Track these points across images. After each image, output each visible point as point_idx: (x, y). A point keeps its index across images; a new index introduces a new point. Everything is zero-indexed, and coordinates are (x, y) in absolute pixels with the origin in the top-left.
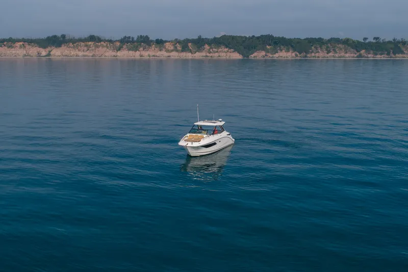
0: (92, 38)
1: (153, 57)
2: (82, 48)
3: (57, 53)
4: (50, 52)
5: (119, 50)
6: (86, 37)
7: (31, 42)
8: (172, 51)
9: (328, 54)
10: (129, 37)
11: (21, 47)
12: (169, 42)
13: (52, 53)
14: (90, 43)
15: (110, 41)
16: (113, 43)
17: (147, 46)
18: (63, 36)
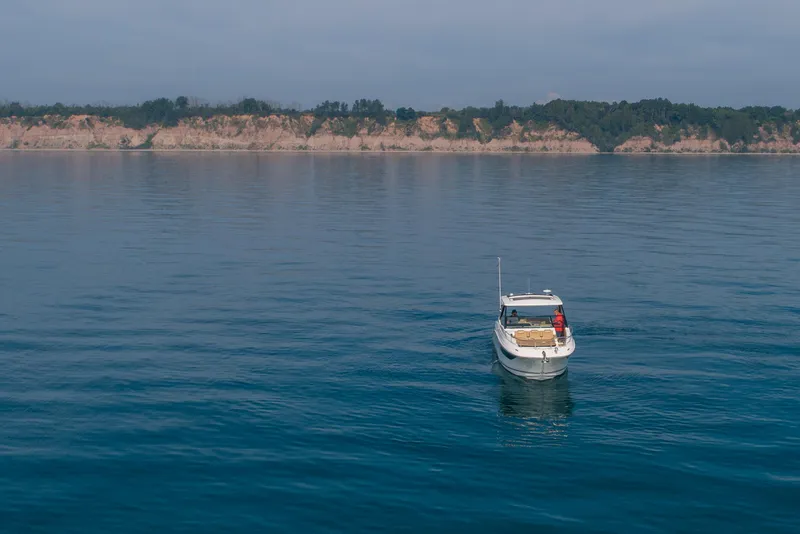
0: (250, 106)
1: (392, 151)
2: (227, 128)
3: (167, 139)
4: (151, 137)
5: (313, 132)
6: (235, 101)
7: (105, 114)
8: (435, 136)
9: (795, 143)
10: (336, 104)
11: (82, 125)
12: (429, 114)
13: (155, 140)
14: (245, 117)
15: (292, 113)
16: (297, 118)
17: (377, 125)
18: (182, 101)
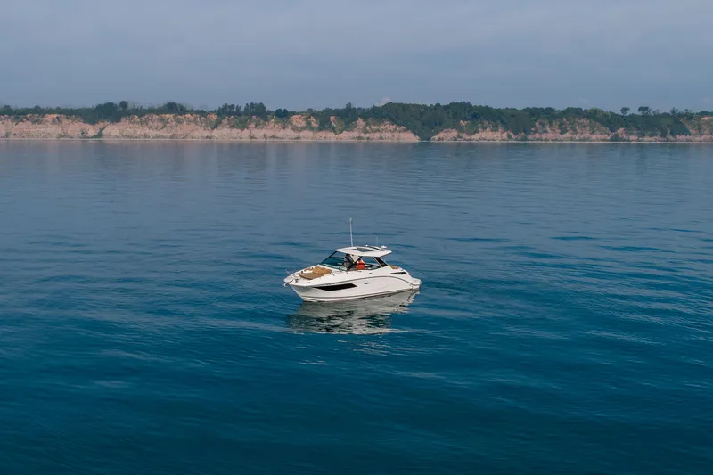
0: (172, 108)
1: (272, 140)
2: (155, 124)
3: (113, 132)
4: (102, 130)
5: (216, 127)
6: (161, 105)
7: (70, 113)
8: (303, 129)
9: (562, 134)
10: (232, 106)
11: (54, 122)
12: (298, 114)
13: (104, 132)
14: (167, 116)
15: (202, 113)
16: (205, 117)
17: (262, 121)
18: (124, 104)
